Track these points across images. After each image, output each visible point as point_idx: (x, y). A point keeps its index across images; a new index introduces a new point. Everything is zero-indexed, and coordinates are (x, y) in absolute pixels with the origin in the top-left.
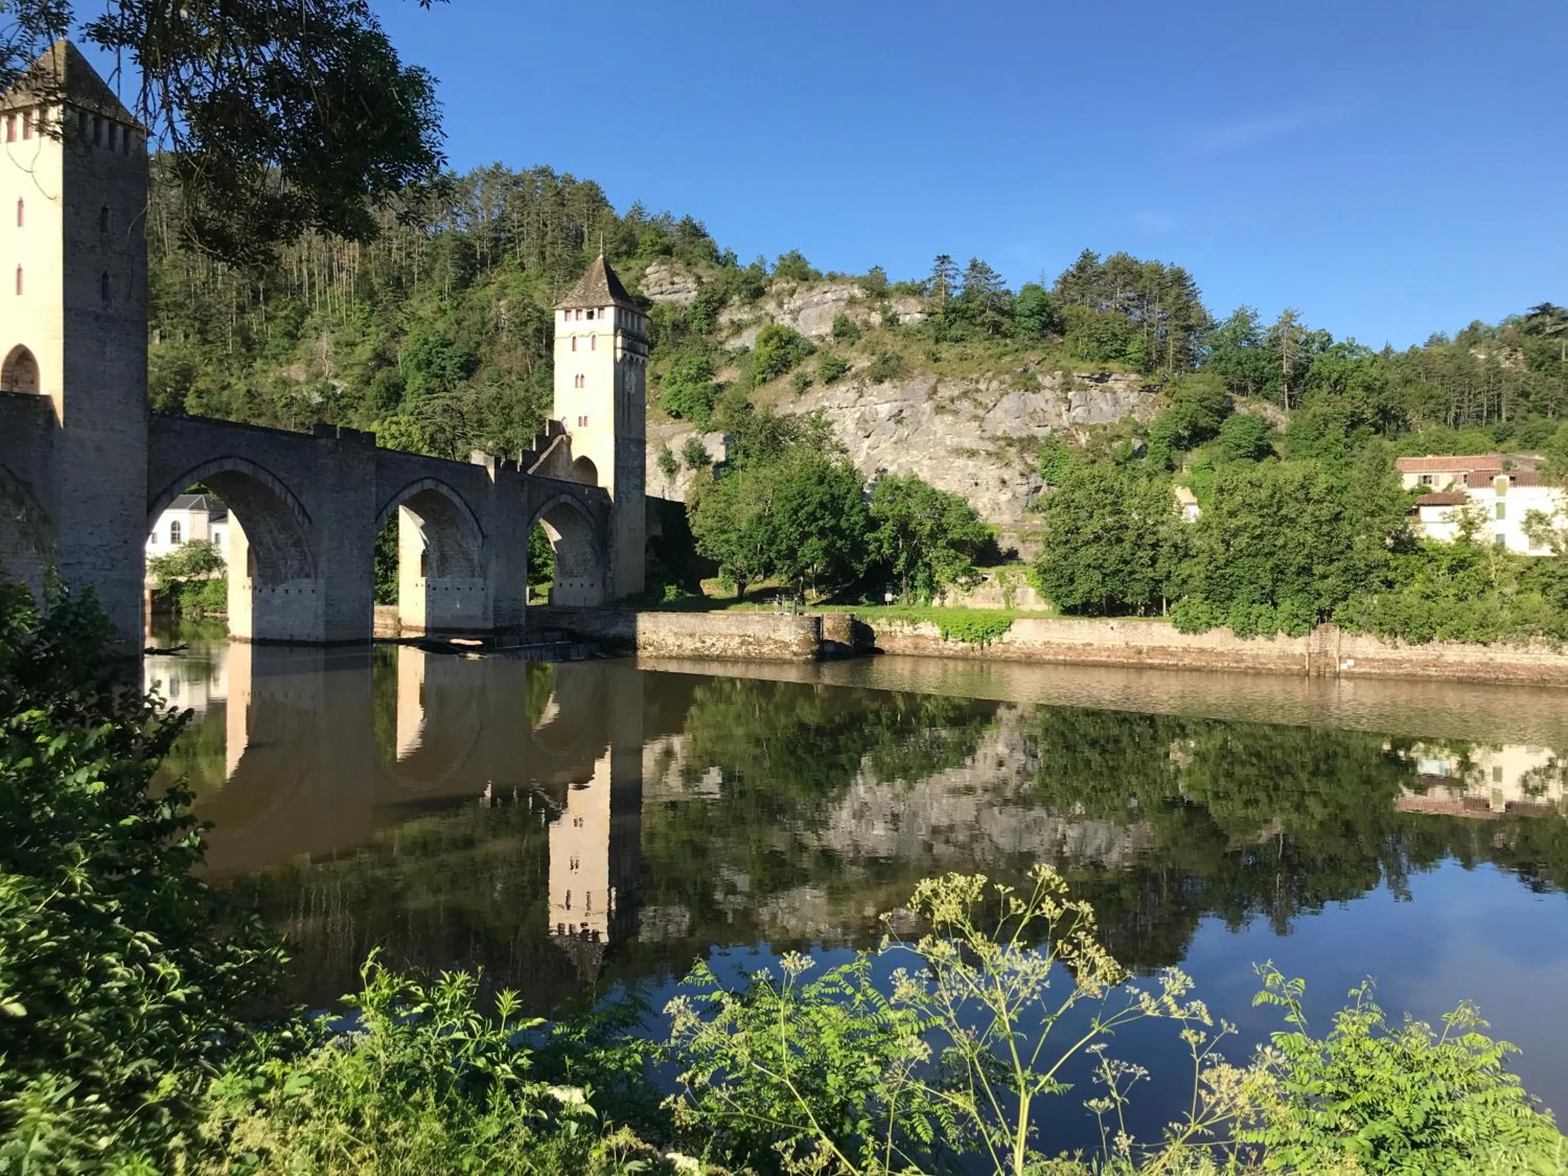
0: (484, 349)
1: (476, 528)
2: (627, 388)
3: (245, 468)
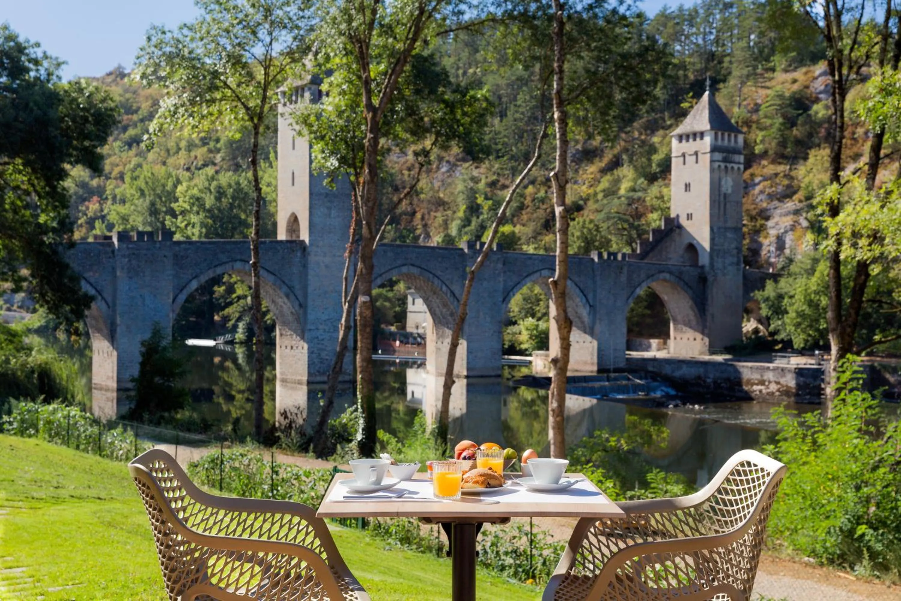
1: (584, 300)
2: (723, 189)
3: (415, 271)
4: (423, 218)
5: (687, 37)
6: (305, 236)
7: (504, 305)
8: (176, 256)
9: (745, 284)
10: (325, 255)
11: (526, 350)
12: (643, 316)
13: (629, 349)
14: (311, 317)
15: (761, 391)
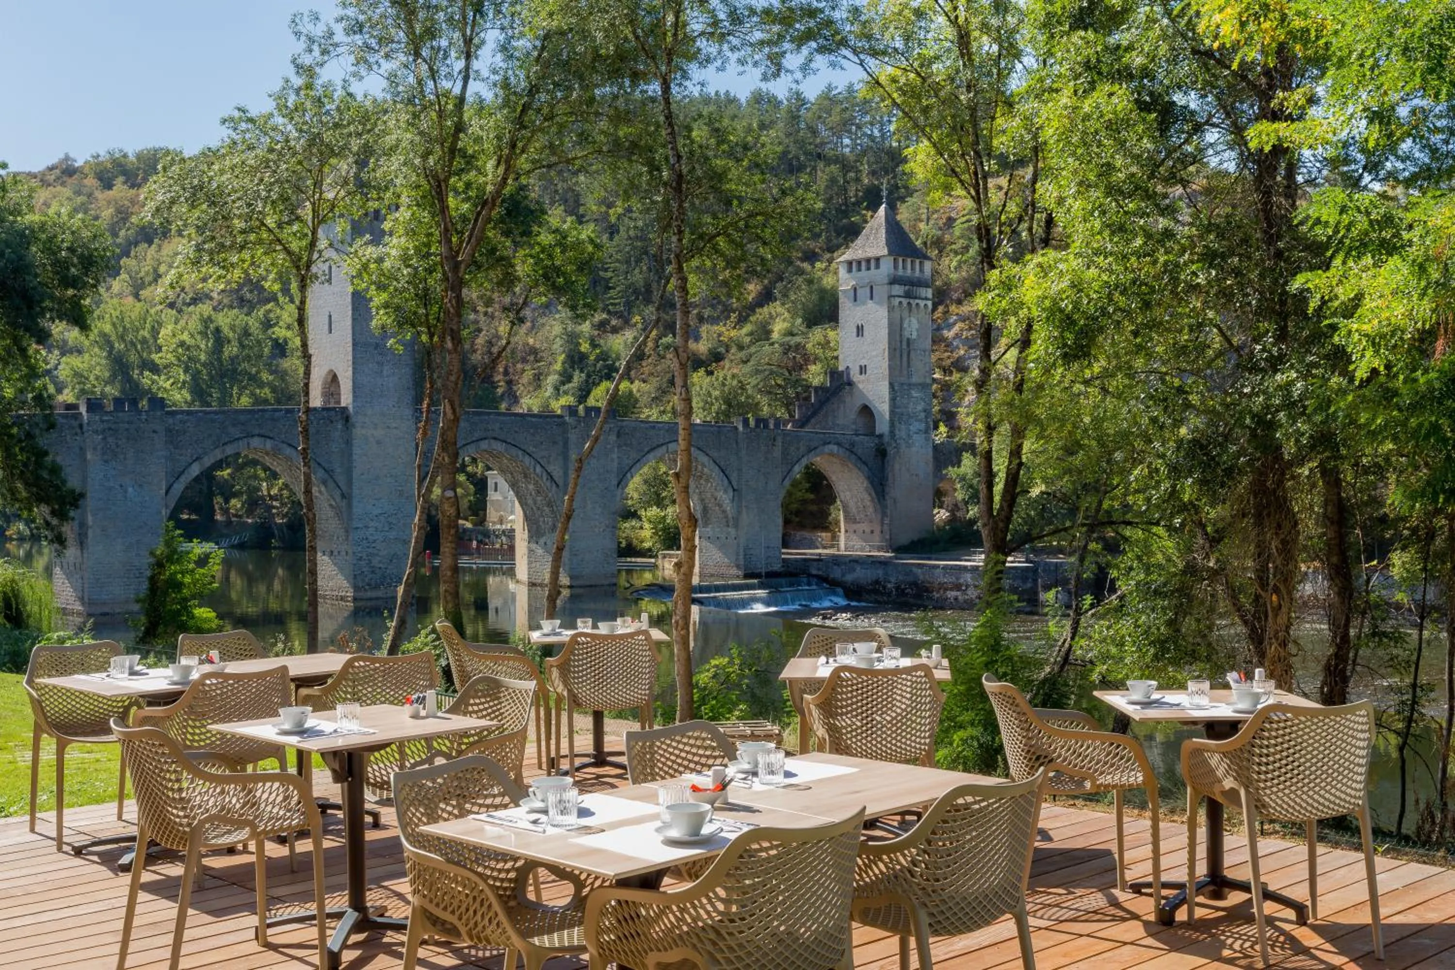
1: (726, 481)
2: (906, 334)
3: (499, 446)
4: (506, 373)
5: (859, 127)
6: (346, 399)
7: (620, 491)
8: (169, 430)
9: (936, 458)
10: (376, 427)
11: (650, 550)
12: (804, 502)
13: (785, 545)
14: (358, 509)
15: (956, 599)
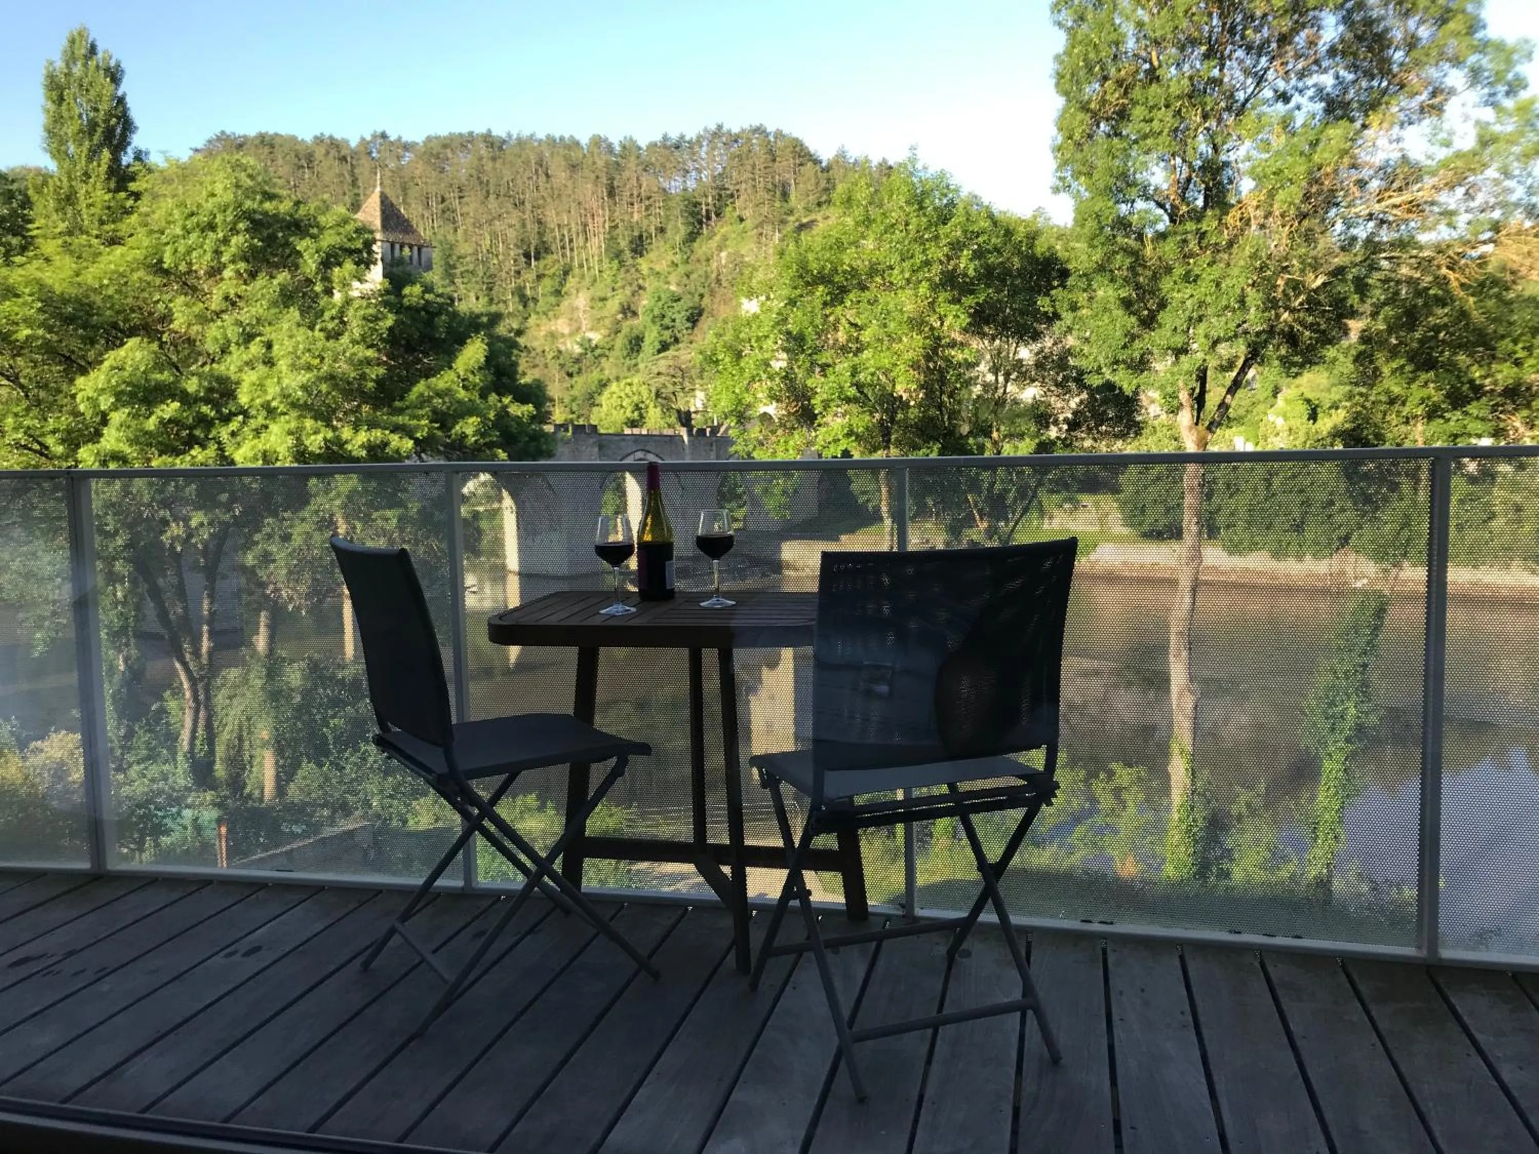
0: (706, 301)
